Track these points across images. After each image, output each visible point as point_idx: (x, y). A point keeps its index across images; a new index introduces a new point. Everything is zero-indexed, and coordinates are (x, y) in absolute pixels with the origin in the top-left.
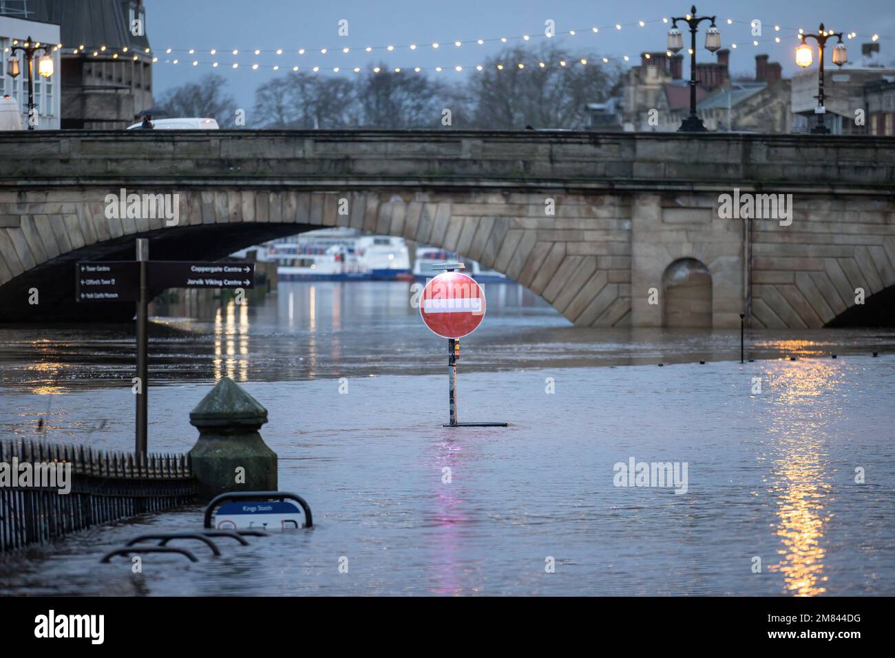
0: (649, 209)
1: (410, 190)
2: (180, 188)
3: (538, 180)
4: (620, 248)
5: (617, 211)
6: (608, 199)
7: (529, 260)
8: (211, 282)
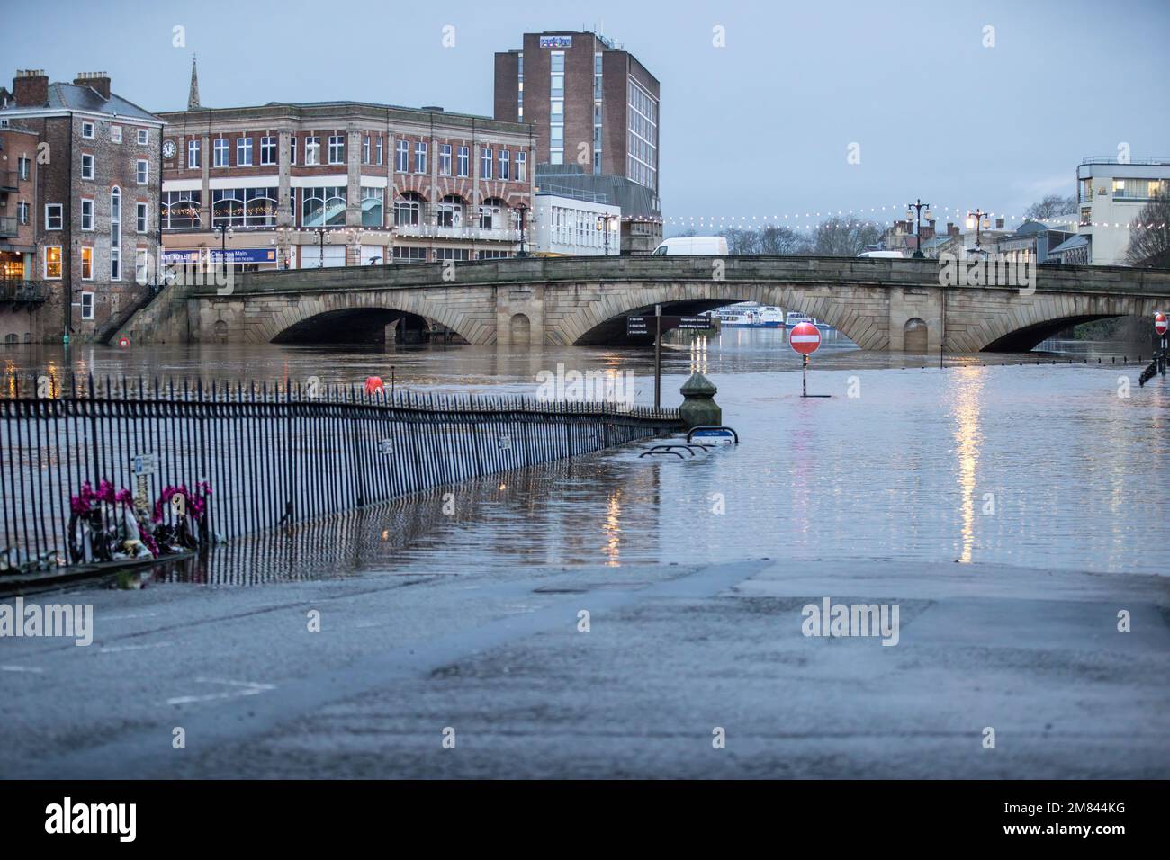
0: (898, 294)
1: (785, 284)
2: (676, 282)
3: (845, 280)
4: (884, 313)
5: (883, 295)
6: (879, 290)
7: (841, 318)
8: (691, 326)
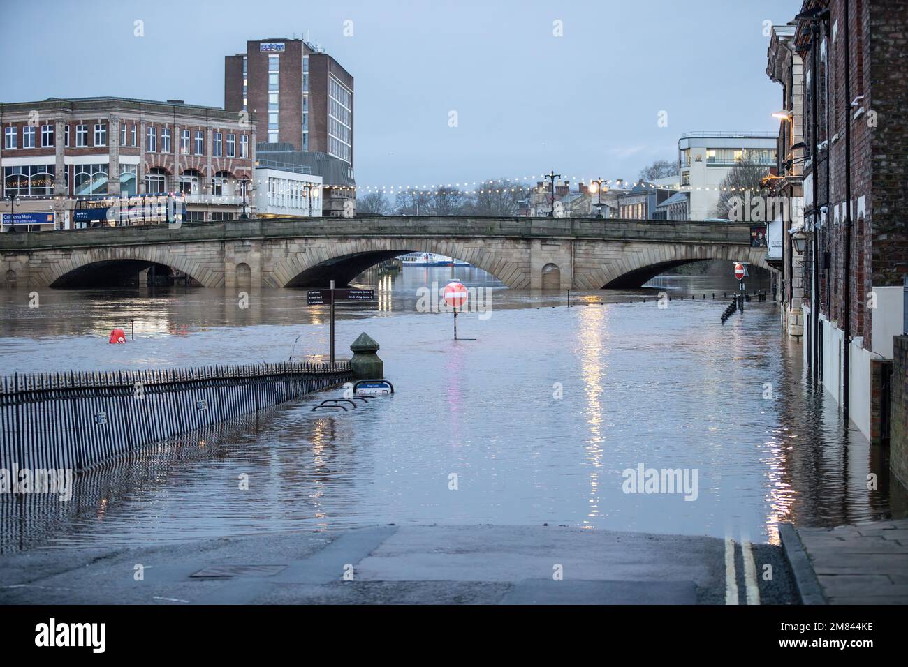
0: (537, 245)
1: (449, 238)
2: (363, 237)
3: (496, 235)
4: (526, 260)
5: (525, 246)
6: (522, 242)
7: (493, 264)
8: (358, 297)
